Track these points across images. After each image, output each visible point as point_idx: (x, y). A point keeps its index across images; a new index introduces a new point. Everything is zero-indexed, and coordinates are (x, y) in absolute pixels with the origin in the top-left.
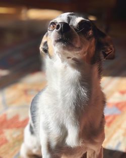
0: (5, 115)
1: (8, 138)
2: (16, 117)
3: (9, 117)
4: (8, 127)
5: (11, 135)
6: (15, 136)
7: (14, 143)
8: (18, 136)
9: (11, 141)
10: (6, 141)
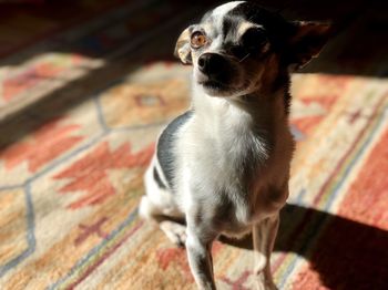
0: (106, 143)
1: (116, 184)
2: (126, 147)
3: (114, 147)
4: (113, 165)
5: (120, 180)
6: (127, 180)
7: (126, 194)
8: (132, 181)
9: (121, 190)
10: (112, 191)
